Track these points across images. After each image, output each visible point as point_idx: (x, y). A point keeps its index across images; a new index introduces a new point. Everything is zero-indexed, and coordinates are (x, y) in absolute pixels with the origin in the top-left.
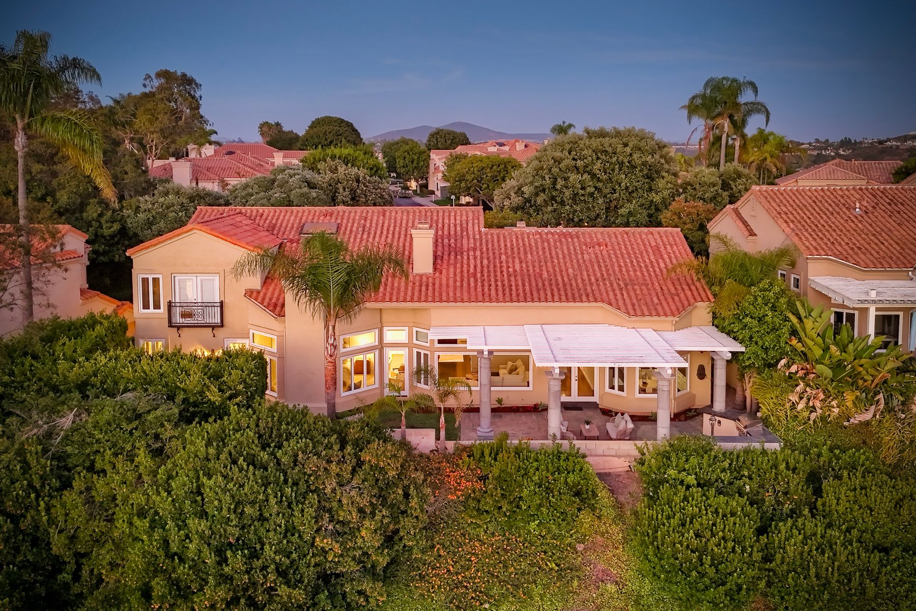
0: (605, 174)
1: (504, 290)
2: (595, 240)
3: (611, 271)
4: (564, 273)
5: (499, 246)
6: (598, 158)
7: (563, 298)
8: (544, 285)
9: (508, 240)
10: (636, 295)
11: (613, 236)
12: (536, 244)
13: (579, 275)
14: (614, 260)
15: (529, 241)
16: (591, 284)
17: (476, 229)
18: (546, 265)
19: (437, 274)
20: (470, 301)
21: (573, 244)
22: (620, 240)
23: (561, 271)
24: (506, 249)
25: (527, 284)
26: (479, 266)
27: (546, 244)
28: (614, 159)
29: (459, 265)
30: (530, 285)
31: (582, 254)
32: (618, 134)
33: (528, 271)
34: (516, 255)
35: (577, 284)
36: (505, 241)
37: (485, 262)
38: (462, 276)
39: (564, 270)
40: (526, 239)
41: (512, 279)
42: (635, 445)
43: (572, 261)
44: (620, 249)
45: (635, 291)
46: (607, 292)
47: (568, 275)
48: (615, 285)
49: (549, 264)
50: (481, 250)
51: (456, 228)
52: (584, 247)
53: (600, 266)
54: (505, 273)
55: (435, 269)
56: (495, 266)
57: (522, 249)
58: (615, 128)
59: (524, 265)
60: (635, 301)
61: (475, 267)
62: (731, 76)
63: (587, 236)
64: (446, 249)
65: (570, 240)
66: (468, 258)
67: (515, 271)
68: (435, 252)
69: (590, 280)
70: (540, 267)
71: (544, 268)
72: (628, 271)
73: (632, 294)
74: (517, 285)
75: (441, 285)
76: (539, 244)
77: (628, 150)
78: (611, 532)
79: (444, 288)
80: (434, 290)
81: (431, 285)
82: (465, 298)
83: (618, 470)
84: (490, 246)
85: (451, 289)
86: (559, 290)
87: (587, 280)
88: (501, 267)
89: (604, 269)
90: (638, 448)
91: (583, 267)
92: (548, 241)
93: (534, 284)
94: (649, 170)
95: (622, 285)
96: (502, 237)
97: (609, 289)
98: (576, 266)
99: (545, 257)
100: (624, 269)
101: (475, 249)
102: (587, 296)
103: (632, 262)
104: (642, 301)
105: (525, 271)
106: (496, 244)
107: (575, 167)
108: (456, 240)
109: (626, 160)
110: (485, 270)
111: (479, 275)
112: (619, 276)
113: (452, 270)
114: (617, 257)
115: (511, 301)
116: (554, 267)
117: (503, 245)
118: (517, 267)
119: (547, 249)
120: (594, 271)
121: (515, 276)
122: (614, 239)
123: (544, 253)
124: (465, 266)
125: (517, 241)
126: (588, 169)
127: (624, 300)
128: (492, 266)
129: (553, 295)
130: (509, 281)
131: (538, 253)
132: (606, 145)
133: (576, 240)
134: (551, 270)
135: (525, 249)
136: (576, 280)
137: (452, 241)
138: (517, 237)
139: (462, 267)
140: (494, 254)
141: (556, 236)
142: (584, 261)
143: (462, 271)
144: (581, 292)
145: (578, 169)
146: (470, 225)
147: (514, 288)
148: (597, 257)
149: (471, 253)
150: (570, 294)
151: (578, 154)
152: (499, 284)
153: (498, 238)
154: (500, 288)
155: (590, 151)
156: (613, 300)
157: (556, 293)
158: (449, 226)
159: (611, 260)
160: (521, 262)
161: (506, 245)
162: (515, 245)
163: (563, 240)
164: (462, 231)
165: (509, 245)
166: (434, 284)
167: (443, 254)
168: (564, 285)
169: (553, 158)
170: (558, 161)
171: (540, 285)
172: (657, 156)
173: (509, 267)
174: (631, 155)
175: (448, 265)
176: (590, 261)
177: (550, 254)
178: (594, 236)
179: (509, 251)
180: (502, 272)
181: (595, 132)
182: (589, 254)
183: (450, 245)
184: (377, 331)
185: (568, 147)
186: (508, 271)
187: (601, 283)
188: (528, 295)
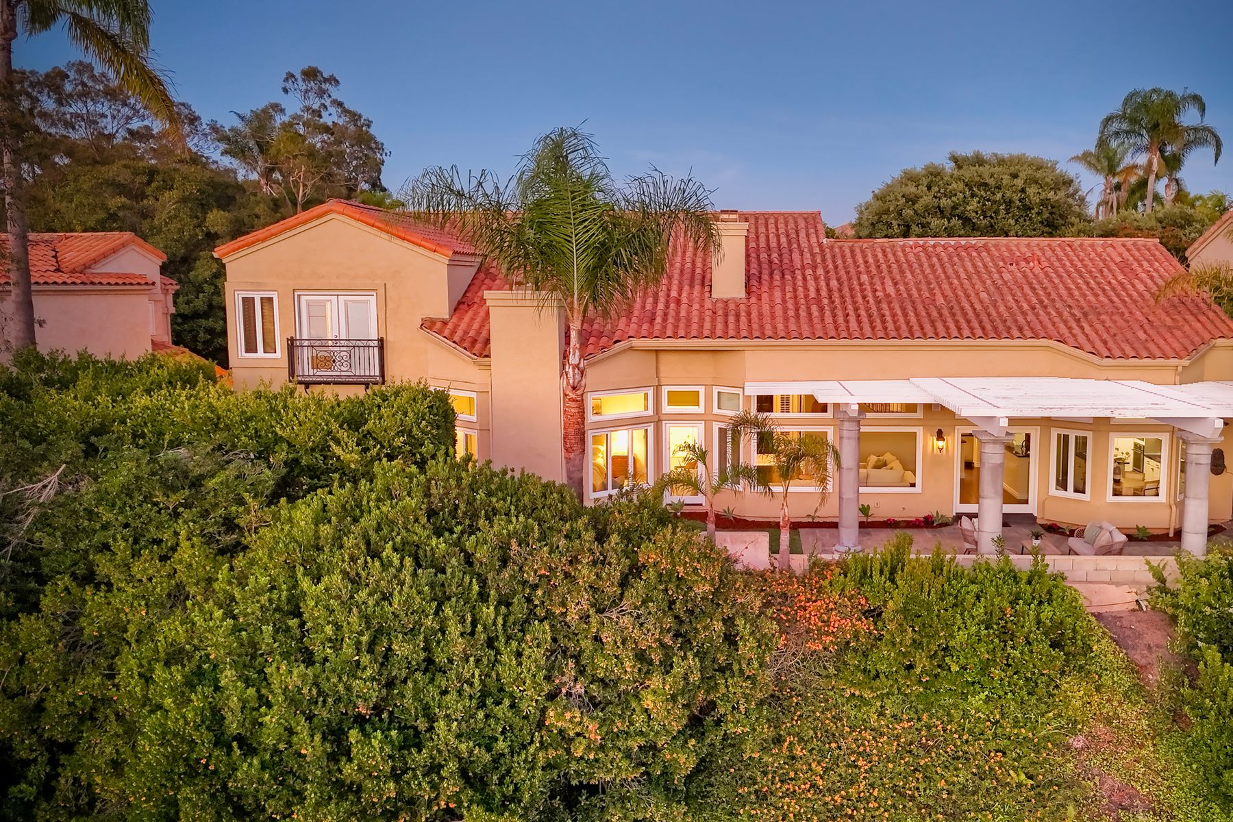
0: (985, 217)
1: (871, 323)
2: (1018, 254)
3: (1054, 295)
4: (974, 299)
5: (855, 262)
6: (973, 196)
7: (979, 332)
8: (941, 315)
9: (870, 255)
10: (1107, 330)
11: (1047, 248)
12: (919, 259)
13: (999, 300)
14: (1057, 281)
15: (906, 256)
16: (1024, 314)
17: (813, 240)
18: (940, 288)
19: (753, 300)
20: (813, 336)
21: (982, 260)
22: (1061, 254)
23: (968, 296)
24: (867, 267)
25: (911, 314)
26: (824, 288)
27: (935, 260)
28: (999, 196)
29: (789, 288)
30: (917, 315)
31: (1000, 273)
32: (1001, 162)
33: (910, 296)
34: (885, 273)
35: (998, 313)
36: (865, 257)
37: (834, 283)
38: (796, 303)
39: (973, 295)
40: (900, 254)
41: (884, 306)
42: (1148, 563)
43: (984, 282)
44: (1064, 266)
45: (1103, 322)
46: (1054, 324)
47: (981, 302)
48: (1066, 314)
49: (945, 286)
50: (825, 267)
51: (779, 240)
52: (1001, 264)
53: (1033, 289)
54: (870, 299)
55: (748, 292)
56: (851, 289)
57: (894, 266)
58: (996, 155)
59: (902, 288)
60: (1105, 336)
61: (818, 291)
62: (1166, 88)
63: (1004, 249)
64: (765, 266)
65: (974, 254)
66: (804, 279)
67: (887, 296)
68: (748, 271)
69: (1020, 308)
70: (931, 290)
71: (937, 291)
72: (1084, 296)
73: (1099, 327)
74: (894, 315)
75: (760, 315)
76: (924, 259)
77: (1019, 182)
78: (1124, 715)
79: (767, 319)
80: (750, 321)
81: (743, 314)
82: (806, 333)
83: (1116, 608)
84: (839, 262)
85: (780, 320)
86: (968, 322)
87: (1015, 308)
88: (862, 291)
89: (1041, 293)
90: (1151, 568)
91: (1005, 290)
92: (938, 255)
93: (923, 313)
94: (1051, 213)
95: (1079, 314)
96: (858, 250)
97: (1057, 320)
98: (992, 289)
99: (937, 278)
100: (1076, 293)
101: (814, 267)
102: (1021, 329)
103: (1088, 284)
104: (1119, 337)
105: (905, 295)
106: (850, 261)
107: (939, 207)
108: (780, 255)
109: (1016, 197)
110: (836, 294)
111: (825, 301)
112: (1070, 301)
113: (777, 294)
114: (1060, 277)
115: (887, 336)
116: (954, 290)
117: (861, 261)
118: (891, 290)
119: (938, 266)
120: (1025, 295)
121: (890, 303)
122: (1049, 253)
123: (934, 271)
124: (801, 289)
125: (885, 256)
126: (957, 212)
127: (1087, 336)
128: (846, 290)
129: (959, 329)
130: (879, 309)
131: (923, 271)
132: (986, 175)
133: (985, 254)
134: (949, 293)
135: (900, 266)
136: (995, 307)
137: (775, 255)
138: (884, 251)
139: (795, 290)
140: (848, 273)
141: (951, 250)
142: (1005, 283)
143: (795, 297)
144: (1008, 323)
145: (942, 212)
146: (802, 234)
147: (888, 318)
148: (1025, 276)
149: (809, 272)
150: (988, 327)
151: (942, 191)
152: (863, 313)
153: (852, 252)
154: (865, 319)
155: (961, 185)
156: (1067, 334)
157: (964, 325)
158: (768, 237)
159: (1051, 281)
160: (896, 284)
161: (866, 262)
162: (882, 261)
163: (964, 254)
164: (790, 243)
165: (871, 261)
166: (749, 314)
167: (760, 273)
168: (977, 315)
169: (903, 196)
170: (912, 200)
171: (935, 314)
172: (1061, 194)
173: (876, 290)
174: (1023, 190)
175: (771, 288)
176: (1016, 282)
177: (945, 272)
178: (1014, 249)
179: (874, 270)
180: (864, 297)
181: (966, 159)
182: (1011, 272)
183: (770, 262)
184: (650, 392)
185: (925, 181)
186: (875, 297)
187: (1041, 312)
188: (916, 327)
